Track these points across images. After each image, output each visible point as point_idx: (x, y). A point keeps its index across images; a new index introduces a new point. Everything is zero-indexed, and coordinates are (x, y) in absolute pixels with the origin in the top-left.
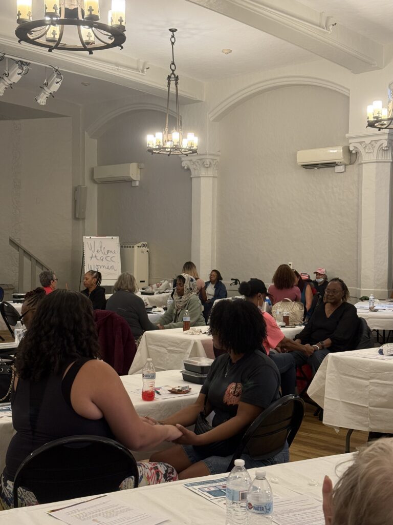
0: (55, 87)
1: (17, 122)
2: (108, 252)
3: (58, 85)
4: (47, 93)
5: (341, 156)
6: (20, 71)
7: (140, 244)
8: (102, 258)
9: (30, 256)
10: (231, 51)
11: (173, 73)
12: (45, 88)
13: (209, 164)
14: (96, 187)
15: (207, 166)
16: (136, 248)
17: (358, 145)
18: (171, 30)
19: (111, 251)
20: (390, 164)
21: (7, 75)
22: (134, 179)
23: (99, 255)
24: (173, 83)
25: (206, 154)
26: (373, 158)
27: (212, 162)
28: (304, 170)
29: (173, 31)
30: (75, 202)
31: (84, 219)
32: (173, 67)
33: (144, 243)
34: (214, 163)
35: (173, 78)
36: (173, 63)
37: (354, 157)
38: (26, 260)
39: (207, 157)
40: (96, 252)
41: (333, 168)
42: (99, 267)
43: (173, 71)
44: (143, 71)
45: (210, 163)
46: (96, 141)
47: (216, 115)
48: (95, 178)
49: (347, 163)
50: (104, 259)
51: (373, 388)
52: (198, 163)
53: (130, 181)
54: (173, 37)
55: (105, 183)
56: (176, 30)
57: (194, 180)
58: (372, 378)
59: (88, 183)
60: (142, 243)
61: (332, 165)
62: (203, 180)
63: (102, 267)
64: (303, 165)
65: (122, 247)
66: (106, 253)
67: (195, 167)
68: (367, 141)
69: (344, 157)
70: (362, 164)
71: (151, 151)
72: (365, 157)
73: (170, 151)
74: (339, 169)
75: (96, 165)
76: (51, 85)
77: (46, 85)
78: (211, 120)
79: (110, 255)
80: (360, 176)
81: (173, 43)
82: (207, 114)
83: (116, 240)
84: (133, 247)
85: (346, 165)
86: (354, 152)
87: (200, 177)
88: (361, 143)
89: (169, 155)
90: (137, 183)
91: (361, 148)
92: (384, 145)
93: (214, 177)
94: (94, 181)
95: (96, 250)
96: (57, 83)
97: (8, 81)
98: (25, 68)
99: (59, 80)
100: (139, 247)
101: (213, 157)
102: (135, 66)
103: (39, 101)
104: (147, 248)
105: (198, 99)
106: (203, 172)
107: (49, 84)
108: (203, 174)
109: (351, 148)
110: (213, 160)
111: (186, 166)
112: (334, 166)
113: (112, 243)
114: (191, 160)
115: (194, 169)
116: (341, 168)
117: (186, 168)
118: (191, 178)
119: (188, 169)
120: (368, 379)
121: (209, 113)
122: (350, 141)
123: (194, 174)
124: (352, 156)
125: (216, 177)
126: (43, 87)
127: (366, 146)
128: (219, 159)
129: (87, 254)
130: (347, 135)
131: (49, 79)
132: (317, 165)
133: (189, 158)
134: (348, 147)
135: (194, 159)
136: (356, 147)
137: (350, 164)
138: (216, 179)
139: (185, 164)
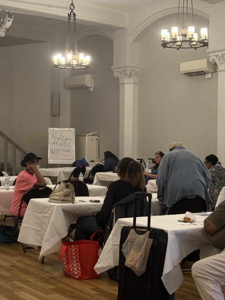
0: (8, 24)
1: (12, 47)
3: (10, 23)
4: (3, 28)
5: (206, 66)
7: (91, 134)
8: (61, 144)
11: (72, 12)
12: (2, 25)
13: (129, 73)
15: (128, 75)
17: (215, 58)
19: (68, 139)
22: (89, 86)
23: (59, 142)
25: (127, 66)
27: (132, 72)
28: (187, 77)
30: (52, 103)
31: (59, 115)
32: (72, 7)
33: (94, 133)
34: (135, 73)
36: (72, 4)
39: (128, 68)
40: (57, 140)
41: (204, 76)
42: (59, 150)
43: (72, 10)
47: (134, 38)
48: (66, 85)
50: (63, 145)
52: (123, 73)
53: (87, 87)
57: (121, 87)
59: (62, 90)
60: (92, 133)
61: (201, 73)
62: (126, 86)
63: (61, 150)
64: (185, 74)
65: (77, 136)
66: (65, 140)
67: (121, 76)
68: (220, 54)
69: (208, 67)
70: (218, 72)
72: (220, 67)
74: (207, 76)
75: (69, 76)
77: (3, 23)
78: (131, 41)
79: (68, 141)
82: (128, 37)
83: (73, 130)
84: (86, 136)
85: (212, 73)
86: (213, 63)
87: (124, 84)
88: (217, 56)
91: (217, 60)
93: (134, 83)
95: (57, 138)
96: (9, 21)
99: (10, 19)
100: (89, 136)
101: (133, 69)
104: (97, 136)
105: (121, 26)
107: (4, 22)
108: (126, 81)
109: (211, 60)
110: (133, 71)
111: (116, 75)
112: (204, 74)
113: (70, 133)
114: (118, 71)
115: (121, 78)
116: (210, 75)
117: (116, 77)
118: (119, 84)
119: (118, 77)
120: (41, 214)
121: (129, 37)
122: (210, 55)
123: (121, 81)
124: (216, 66)
125: (137, 83)
127: (220, 59)
128: (138, 70)
129: (51, 140)
130: (208, 51)
131: (4, 19)
132: (193, 73)
133: (117, 70)
134: (209, 59)
135: (120, 70)
136: (213, 59)
137: (215, 72)
138: (137, 85)
139: (115, 74)
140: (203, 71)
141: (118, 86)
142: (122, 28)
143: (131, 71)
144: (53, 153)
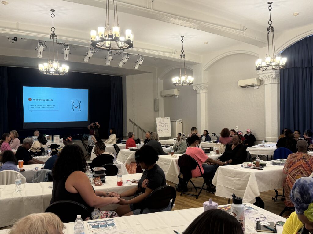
0: (141, 62)
1: (133, 76)
2: (166, 123)
3: (142, 61)
4: (138, 65)
5: (256, 82)
6: (127, 57)
7: (178, 120)
9: (137, 126)
10: (208, 43)
11: (183, 54)
14: (163, 98)
15: (203, 89)
16: (177, 122)
18: (181, 37)
20: (277, 84)
21: (123, 59)
22: (176, 95)
23: (162, 125)
24: (183, 57)
25: (202, 84)
26: (269, 82)
28: (241, 89)
29: (182, 37)
30: (155, 104)
31: (158, 111)
32: (182, 51)
34: (206, 87)
35: (183, 55)
36: (183, 50)
37: (262, 82)
38: (135, 127)
39: (203, 85)
42: (162, 129)
43: (182, 53)
44: (174, 53)
45: (204, 87)
46: (163, 81)
47: (206, 68)
48: (162, 95)
49: (259, 84)
50: (164, 127)
51: (235, 181)
53: (175, 96)
54: (182, 39)
55: (166, 97)
56: (183, 37)
57: (198, 95)
58: (235, 177)
59: (160, 97)
61: (252, 86)
62: (201, 95)
64: (240, 87)
65: (171, 121)
67: (198, 89)
69: (257, 82)
70: (265, 85)
71: (174, 84)
72: (266, 82)
73: (182, 84)
74: (255, 87)
75: (163, 90)
76: (140, 61)
77: (138, 62)
78: (204, 70)
79: (167, 124)
80: (264, 89)
81: (182, 42)
82: (202, 68)
83: (169, 118)
85: (259, 86)
86: (261, 80)
87: (200, 93)
88: (264, 76)
89: (182, 85)
90: (177, 97)
91: (264, 78)
92: (273, 77)
94: (162, 96)
95: (161, 123)
96: (142, 60)
97: (123, 61)
98: (129, 56)
99: (142, 59)
102: (171, 52)
103: (135, 68)
104: (181, 121)
105: (198, 62)
106: (201, 91)
109: (260, 79)
112: (254, 86)
113: (168, 120)
116: (257, 87)
118: (197, 94)
119: (196, 90)
120: (233, 177)
122: (260, 76)
123: (198, 92)
124: (261, 82)
126: (137, 62)
127: (266, 77)
128: (207, 85)
129: (158, 124)
130: (258, 73)
131: (139, 59)
132: (246, 86)
133: (196, 86)
134: (259, 78)
135: (198, 86)
136: (262, 78)
137: (261, 85)
138: (207, 94)
139: (194, 88)
140: (254, 85)
141: (196, 94)
142: (199, 63)
143: (204, 86)
144: (159, 131)
